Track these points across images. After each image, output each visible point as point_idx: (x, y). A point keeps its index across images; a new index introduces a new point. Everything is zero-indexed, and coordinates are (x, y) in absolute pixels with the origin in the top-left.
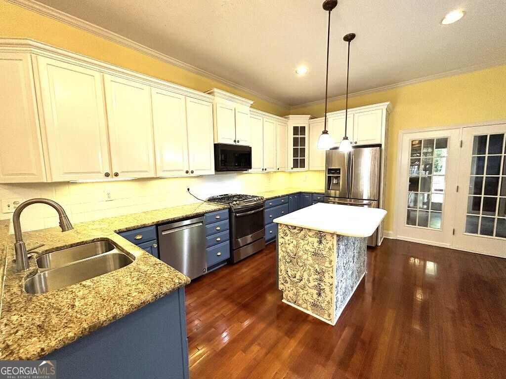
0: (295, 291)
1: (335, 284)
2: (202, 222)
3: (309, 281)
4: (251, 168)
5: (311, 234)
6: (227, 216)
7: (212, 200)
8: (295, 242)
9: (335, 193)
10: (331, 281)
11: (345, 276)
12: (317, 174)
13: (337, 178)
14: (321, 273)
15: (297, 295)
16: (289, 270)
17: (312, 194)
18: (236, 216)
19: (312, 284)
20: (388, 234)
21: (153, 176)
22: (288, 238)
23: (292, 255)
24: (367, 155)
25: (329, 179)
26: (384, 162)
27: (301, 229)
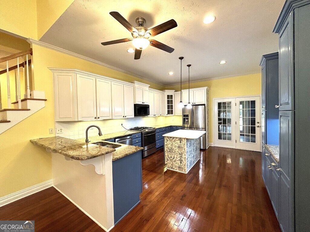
0: (172, 163)
1: (186, 158)
2: (131, 138)
3: (177, 158)
4: (149, 115)
5: (177, 139)
6: (140, 136)
7: (131, 129)
8: (171, 143)
9: (187, 126)
10: (185, 156)
11: (190, 156)
12: (179, 117)
13: (188, 119)
14: (181, 154)
15: (172, 165)
16: (169, 155)
17: (177, 126)
18: (144, 136)
19: (178, 159)
20: (211, 144)
21: (111, 118)
22: (169, 142)
23: (170, 149)
24: (201, 108)
25: (184, 120)
26: (207, 112)
27: (174, 138)
